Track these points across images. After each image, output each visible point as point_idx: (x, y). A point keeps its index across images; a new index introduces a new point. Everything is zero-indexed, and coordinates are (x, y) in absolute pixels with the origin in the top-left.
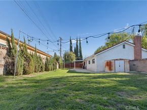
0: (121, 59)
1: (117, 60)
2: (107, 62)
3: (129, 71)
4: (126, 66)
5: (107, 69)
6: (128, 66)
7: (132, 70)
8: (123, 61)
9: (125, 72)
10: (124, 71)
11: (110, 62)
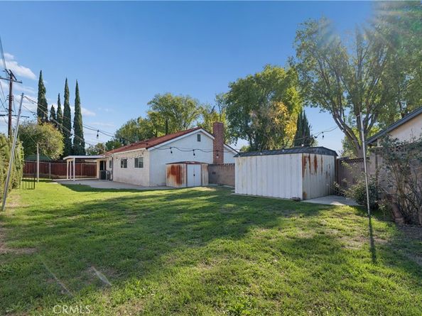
0: (196, 163)
1: (190, 163)
2: (173, 167)
3: (207, 184)
4: (203, 175)
5: (172, 181)
6: (206, 174)
7: (212, 183)
8: (199, 166)
9: (201, 186)
10: (200, 184)
11: (180, 168)
